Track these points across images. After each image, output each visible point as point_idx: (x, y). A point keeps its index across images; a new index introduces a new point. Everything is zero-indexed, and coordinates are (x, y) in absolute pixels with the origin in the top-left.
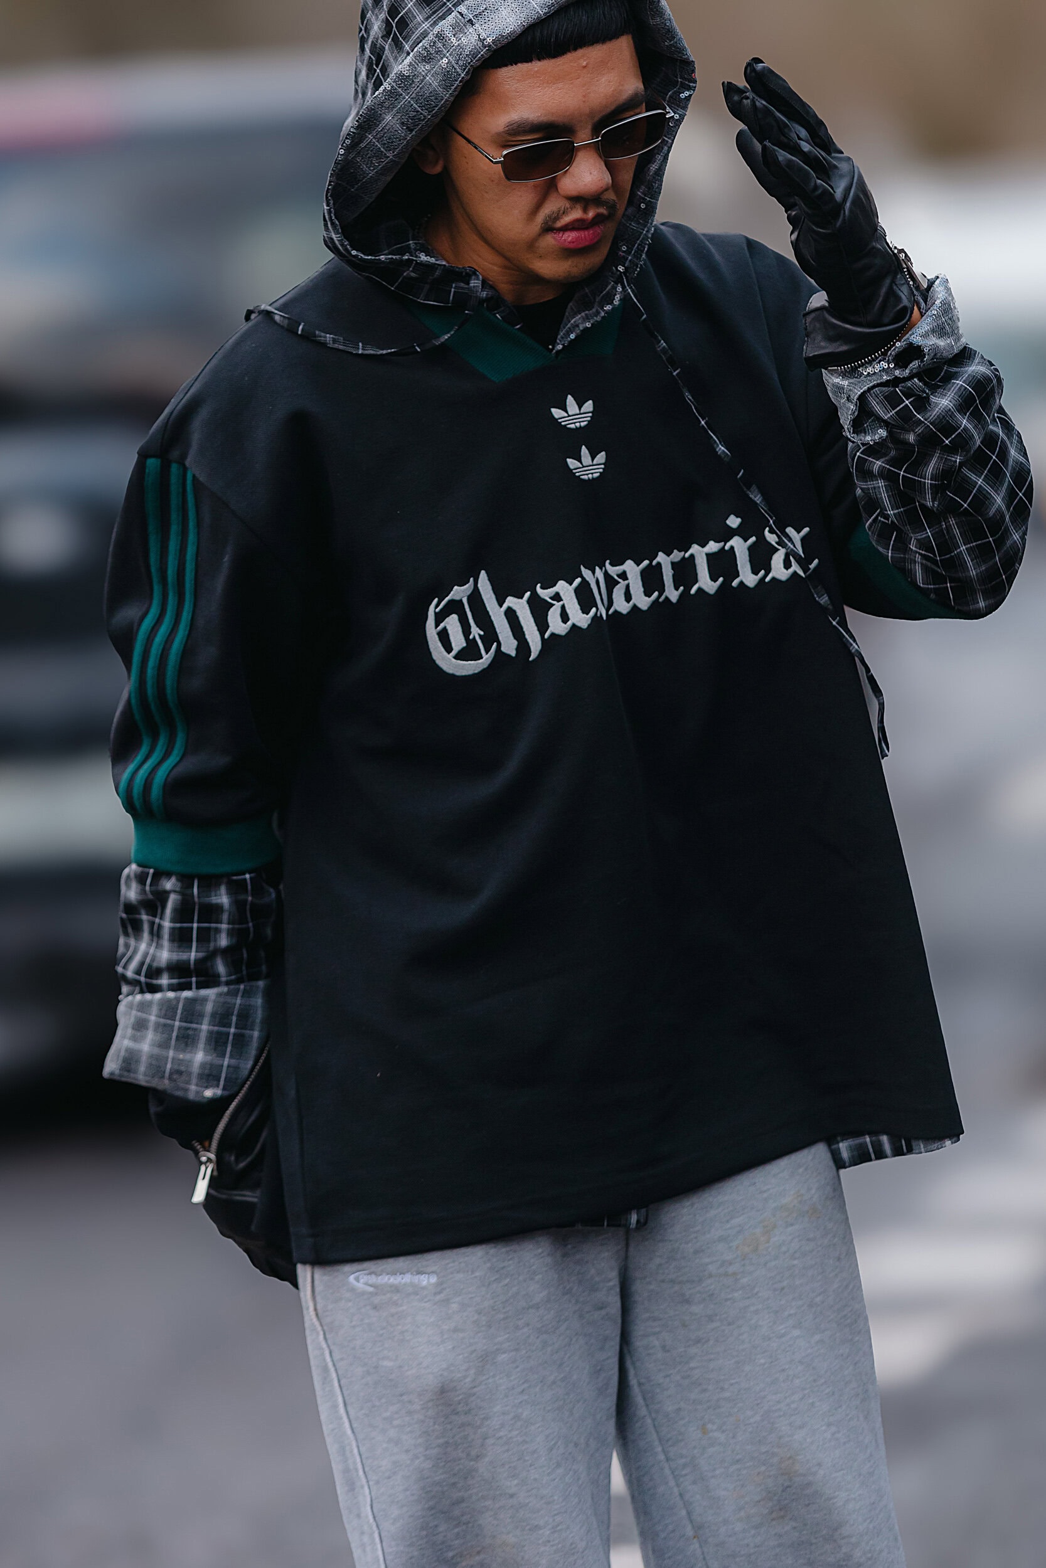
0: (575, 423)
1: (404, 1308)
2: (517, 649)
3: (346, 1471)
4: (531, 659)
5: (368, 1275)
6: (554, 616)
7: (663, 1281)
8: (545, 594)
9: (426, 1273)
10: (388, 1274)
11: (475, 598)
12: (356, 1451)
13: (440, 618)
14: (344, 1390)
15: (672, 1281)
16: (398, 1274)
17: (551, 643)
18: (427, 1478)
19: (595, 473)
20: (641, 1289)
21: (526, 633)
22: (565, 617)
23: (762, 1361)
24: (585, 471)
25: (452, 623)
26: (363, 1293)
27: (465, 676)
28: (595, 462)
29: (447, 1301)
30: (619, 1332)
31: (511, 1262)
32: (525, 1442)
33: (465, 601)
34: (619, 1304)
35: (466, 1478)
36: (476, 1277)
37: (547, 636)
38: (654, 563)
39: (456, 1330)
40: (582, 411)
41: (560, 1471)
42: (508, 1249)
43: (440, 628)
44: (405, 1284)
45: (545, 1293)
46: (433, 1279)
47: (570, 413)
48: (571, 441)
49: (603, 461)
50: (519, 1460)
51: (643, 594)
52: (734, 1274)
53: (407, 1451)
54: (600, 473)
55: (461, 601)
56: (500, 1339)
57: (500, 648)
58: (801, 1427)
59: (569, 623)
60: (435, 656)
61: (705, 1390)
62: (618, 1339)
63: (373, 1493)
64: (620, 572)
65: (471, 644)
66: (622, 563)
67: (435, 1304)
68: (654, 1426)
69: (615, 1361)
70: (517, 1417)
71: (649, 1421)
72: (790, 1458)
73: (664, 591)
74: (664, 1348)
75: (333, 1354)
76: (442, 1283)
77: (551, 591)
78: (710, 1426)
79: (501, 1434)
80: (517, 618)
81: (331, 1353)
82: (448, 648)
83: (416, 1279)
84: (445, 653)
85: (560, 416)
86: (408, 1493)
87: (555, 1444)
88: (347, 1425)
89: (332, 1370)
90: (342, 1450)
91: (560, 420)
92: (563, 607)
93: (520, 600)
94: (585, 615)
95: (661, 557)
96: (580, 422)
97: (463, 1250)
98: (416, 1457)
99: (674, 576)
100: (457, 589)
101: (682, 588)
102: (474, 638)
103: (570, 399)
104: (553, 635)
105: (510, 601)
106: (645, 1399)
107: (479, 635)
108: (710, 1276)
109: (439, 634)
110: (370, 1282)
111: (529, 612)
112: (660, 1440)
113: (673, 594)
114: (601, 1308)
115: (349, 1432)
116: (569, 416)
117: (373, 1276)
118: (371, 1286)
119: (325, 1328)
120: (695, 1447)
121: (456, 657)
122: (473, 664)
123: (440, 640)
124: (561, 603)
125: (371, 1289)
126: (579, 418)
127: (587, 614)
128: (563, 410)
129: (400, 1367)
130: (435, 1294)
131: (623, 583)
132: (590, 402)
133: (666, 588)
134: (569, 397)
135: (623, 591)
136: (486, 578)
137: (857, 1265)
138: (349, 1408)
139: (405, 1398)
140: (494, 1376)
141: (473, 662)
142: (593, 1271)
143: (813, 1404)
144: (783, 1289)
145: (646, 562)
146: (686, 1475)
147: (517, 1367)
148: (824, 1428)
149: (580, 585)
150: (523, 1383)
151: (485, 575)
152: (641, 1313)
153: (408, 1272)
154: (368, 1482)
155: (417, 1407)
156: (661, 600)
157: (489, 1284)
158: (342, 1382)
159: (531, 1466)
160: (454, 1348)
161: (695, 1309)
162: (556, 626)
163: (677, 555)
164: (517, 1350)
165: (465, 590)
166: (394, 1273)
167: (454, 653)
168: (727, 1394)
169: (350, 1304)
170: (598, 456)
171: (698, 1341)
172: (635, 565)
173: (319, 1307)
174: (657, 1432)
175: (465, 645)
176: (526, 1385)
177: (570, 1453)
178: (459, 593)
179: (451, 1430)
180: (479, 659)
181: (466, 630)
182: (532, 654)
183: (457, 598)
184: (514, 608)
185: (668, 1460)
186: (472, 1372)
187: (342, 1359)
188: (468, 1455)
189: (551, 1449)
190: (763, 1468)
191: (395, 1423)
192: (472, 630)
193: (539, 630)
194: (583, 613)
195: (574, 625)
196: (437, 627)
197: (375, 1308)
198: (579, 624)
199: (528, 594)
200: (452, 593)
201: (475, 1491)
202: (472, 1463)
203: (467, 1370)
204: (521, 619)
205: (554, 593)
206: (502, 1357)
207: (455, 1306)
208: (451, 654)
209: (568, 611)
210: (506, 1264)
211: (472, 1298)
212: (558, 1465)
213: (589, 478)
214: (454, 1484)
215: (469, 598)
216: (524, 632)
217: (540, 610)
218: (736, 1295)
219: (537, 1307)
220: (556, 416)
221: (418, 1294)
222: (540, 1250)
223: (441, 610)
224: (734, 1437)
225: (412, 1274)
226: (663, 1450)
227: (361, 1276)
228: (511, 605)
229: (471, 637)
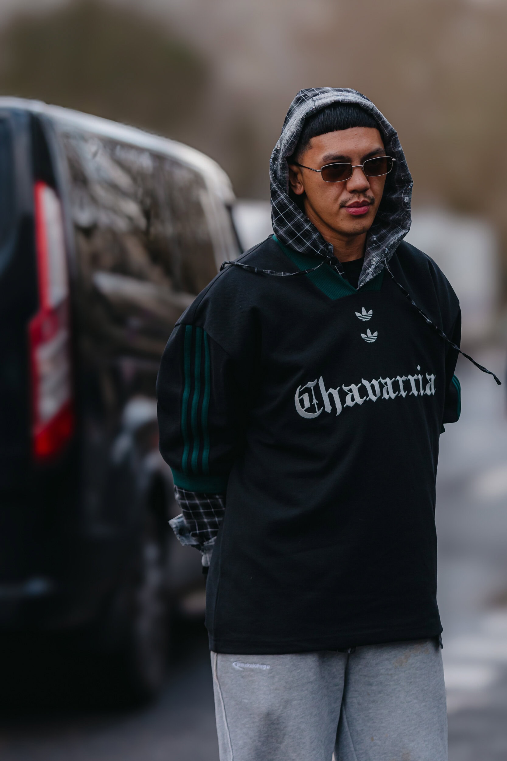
0: (365, 319)
1: (255, 678)
2: (331, 410)
3: (224, 744)
4: (336, 415)
5: (241, 663)
6: (348, 398)
7: (361, 675)
8: (346, 389)
9: (265, 664)
10: (249, 663)
11: (317, 387)
12: (228, 736)
13: (301, 394)
14: (226, 710)
15: (365, 676)
16: (254, 664)
17: (346, 410)
18: (259, 749)
19: (373, 340)
20: (353, 678)
21: (336, 404)
22: (353, 399)
23: (400, 712)
24: (369, 339)
25: (306, 397)
26: (238, 671)
27: (308, 419)
28: (373, 336)
29: (273, 677)
30: (342, 696)
31: (302, 663)
32: (301, 738)
33: (312, 388)
34: (343, 684)
35: (275, 751)
36: (286, 668)
37: (345, 406)
38: (396, 379)
39: (276, 689)
40: (368, 314)
41: (314, 752)
42: (301, 657)
43: (300, 398)
44: (256, 668)
45: (315, 677)
46: (268, 667)
47: (363, 315)
48: (363, 326)
49: (377, 335)
50: (298, 745)
51: (392, 392)
52: (391, 674)
53: (251, 738)
54: (375, 340)
55: (311, 388)
56: (294, 695)
57: (325, 409)
58: (413, 741)
59: (355, 402)
60: (297, 409)
61: (374, 722)
62: (341, 699)
63: (234, 755)
64: (385, 382)
65: (312, 406)
66: (385, 379)
67: (268, 678)
68: (351, 736)
69: (339, 708)
70: (299, 728)
71: (349, 733)
72: (407, 754)
73: (400, 392)
74: (359, 704)
75: (223, 695)
76: (272, 669)
77: (348, 388)
78: (375, 738)
79: (292, 734)
80: (333, 397)
81: (222, 695)
82: (303, 406)
83: (261, 667)
84: (301, 408)
85: (359, 316)
86: (250, 755)
87: (314, 740)
88: (226, 725)
89: (222, 701)
90: (223, 735)
91: (359, 317)
92: (353, 395)
93: (335, 390)
94: (361, 399)
95: (398, 378)
96: (367, 318)
97: (282, 656)
98: (254, 740)
99: (403, 386)
100: (309, 383)
101: (406, 392)
102: (314, 403)
103: (363, 309)
104: (347, 406)
105: (331, 390)
106: (348, 724)
107: (316, 403)
108: (381, 674)
109: (300, 400)
110: (241, 666)
111: (338, 396)
112: (353, 742)
113: (404, 394)
114: (336, 686)
115: (226, 728)
116: (363, 316)
117: (243, 664)
118: (242, 668)
119: (220, 683)
120: (368, 746)
121: (306, 411)
122: (312, 415)
123: (300, 403)
124: (352, 393)
125: (242, 669)
126: (367, 317)
127: (362, 399)
128: (360, 313)
129: (251, 703)
130: (269, 673)
131: (386, 387)
132: (371, 310)
133: (401, 391)
134: (363, 308)
135: (386, 390)
136: (322, 379)
137: (443, 675)
138: (227, 718)
139: (252, 716)
140: (291, 710)
141: (312, 414)
142: (335, 670)
143: (419, 732)
144: (411, 682)
145: (394, 379)
146: (362, 757)
147: (301, 707)
148: (422, 742)
149: (361, 386)
150: (303, 714)
151: (322, 378)
152: (351, 688)
153: (258, 663)
154: (232, 749)
155: (257, 720)
156: (399, 395)
157: (292, 671)
158: (226, 707)
159: (302, 749)
160: (275, 697)
161: (374, 688)
162: (349, 402)
163: (404, 378)
164: (301, 700)
165: (313, 383)
166: (252, 663)
167: (305, 409)
168: (383, 725)
169: (232, 675)
170: (374, 333)
171: (374, 702)
172: (390, 380)
173: (219, 675)
174: (352, 739)
175: (310, 406)
176: (304, 715)
177: (319, 745)
178: (311, 385)
179: (271, 730)
180: (315, 413)
181: (311, 400)
182: (338, 413)
183: (309, 387)
184: (332, 393)
185: (355, 750)
186: (281, 707)
187: (226, 697)
188: (277, 741)
189: (312, 743)
190: (395, 757)
191: (247, 726)
192: (314, 400)
193: (341, 403)
194: (361, 398)
195: (356, 403)
196: (299, 397)
197: (243, 677)
198: (358, 403)
199: (339, 388)
200: (307, 384)
201: (278, 756)
202: (278, 745)
203: (279, 706)
204: (334, 398)
205: (349, 389)
206: (295, 702)
207: (276, 679)
208: (304, 409)
209: (355, 397)
210: (299, 663)
211: (284, 676)
212: (314, 750)
213: (370, 342)
214: (270, 753)
215: (314, 387)
216: (335, 404)
217: (343, 395)
218: (391, 683)
219: (311, 682)
220: (357, 316)
221: (261, 673)
222: (314, 659)
223: (302, 391)
224: (385, 743)
225: (260, 664)
226: (354, 747)
227: (237, 664)
228: (331, 392)
229: (313, 403)
